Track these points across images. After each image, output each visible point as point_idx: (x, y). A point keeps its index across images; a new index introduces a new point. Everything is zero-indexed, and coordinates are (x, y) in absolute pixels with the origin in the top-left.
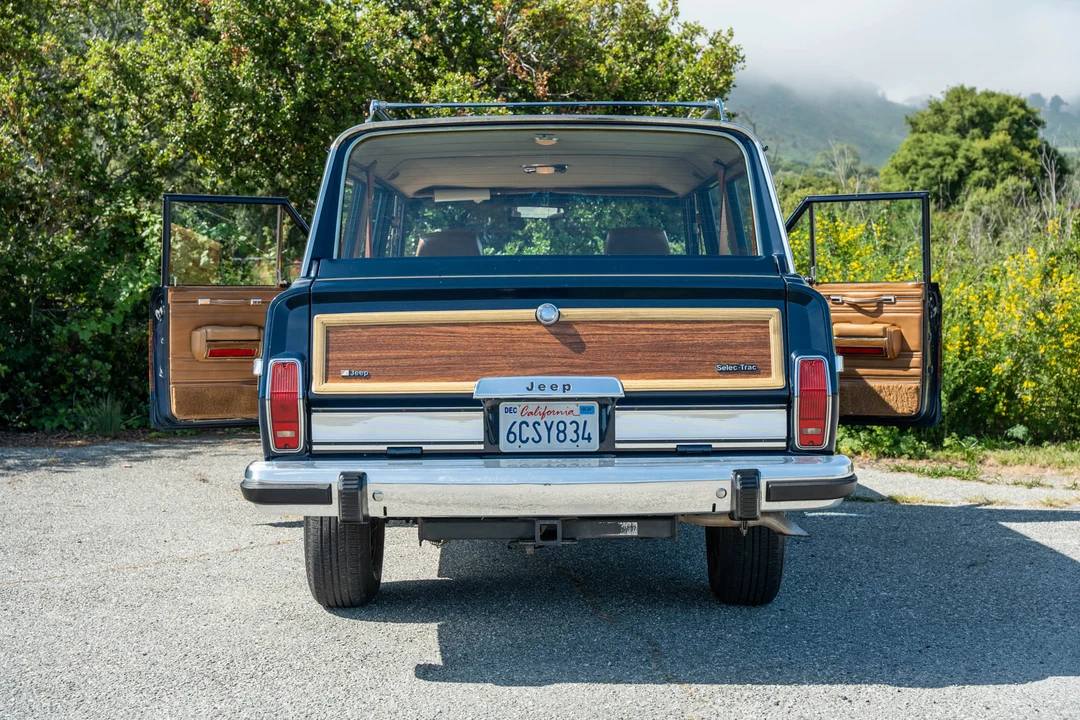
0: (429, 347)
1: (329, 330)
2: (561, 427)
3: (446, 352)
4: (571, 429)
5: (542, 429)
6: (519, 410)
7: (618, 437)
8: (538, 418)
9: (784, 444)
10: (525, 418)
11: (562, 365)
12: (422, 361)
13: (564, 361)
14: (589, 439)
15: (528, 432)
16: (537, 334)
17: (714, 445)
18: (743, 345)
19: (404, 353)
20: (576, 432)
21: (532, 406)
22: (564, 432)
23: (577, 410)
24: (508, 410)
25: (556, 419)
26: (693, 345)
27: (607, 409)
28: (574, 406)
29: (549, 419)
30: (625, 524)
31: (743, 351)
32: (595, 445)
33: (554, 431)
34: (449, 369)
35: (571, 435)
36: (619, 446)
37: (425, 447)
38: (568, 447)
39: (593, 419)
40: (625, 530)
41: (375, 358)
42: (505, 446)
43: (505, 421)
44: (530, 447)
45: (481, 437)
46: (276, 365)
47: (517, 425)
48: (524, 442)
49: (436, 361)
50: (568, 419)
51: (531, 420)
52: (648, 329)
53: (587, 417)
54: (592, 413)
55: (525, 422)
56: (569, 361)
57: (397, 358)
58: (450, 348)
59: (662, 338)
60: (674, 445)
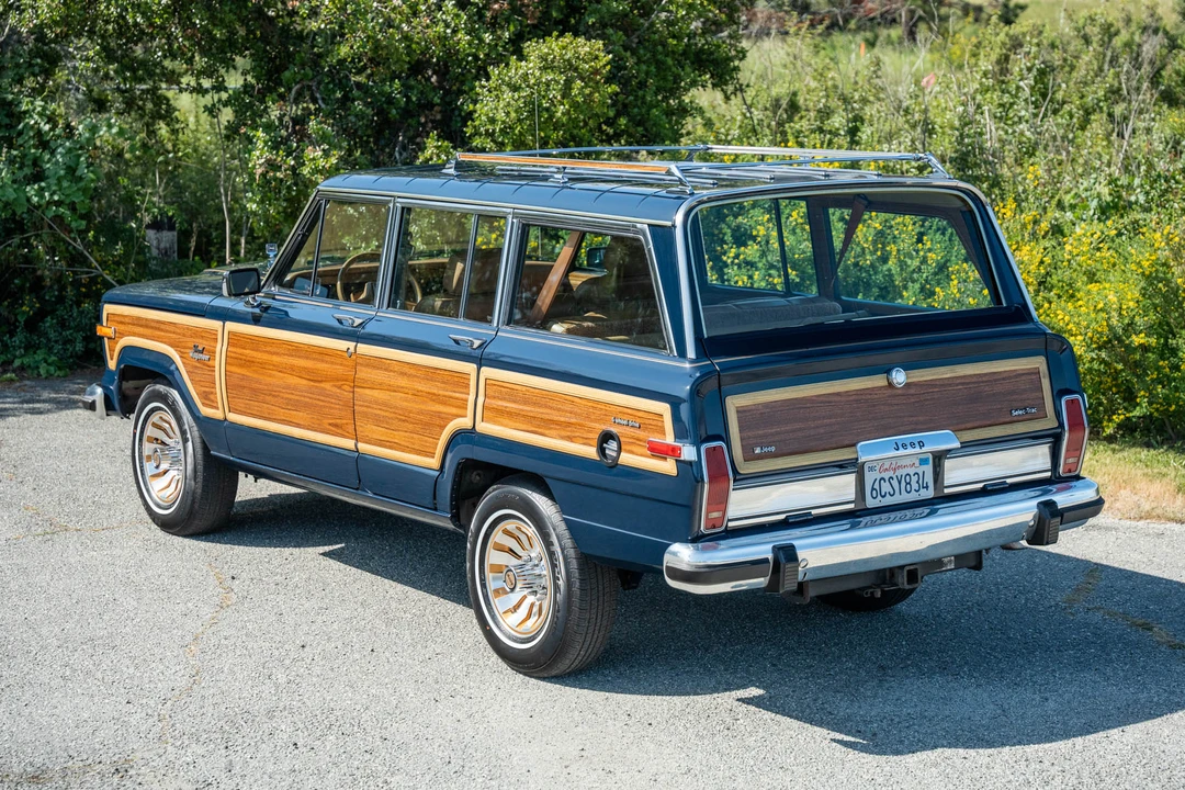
0: (815, 418)
1: (739, 411)
2: (908, 479)
3: (828, 421)
4: (915, 479)
5: (895, 483)
6: (878, 467)
7: (946, 483)
8: (891, 474)
9: (1049, 474)
10: (883, 475)
12: (812, 432)
13: (911, 419)
14: (927, 487)
15: (886, 487)
16: (889, 396)
17: (1009, 481)
18: (1025, 390)
19: (797, 426)
20: (918, 482)
21: (887, 463)
22: (909, 483)
23: (917, 464)
24: (871, 469)
25: (904, 472)
26: (994, 394)
27: (939, 458)
28: (915, 459)
29: (899, 473)
30: (946, 560)
31: (1025, 396)
32: (930, 493)
33: (903, 484)
34: (832, 436)
35: (915, 486)
36: (946, 491)
37: (814, 512)
38: (913, 497)
39: (929, 469)
40: (946, 565)
41: (777, 433)
42: (871, 503)
43: (869, 478)
44: (888, 501)
45: (852, 497)
46: (707, 450)
47: (877, 482)
48: (883, 497)
49: (822, 431)
50: (911, 471)
51: (886, 475)
52: (962, 384)
53: (924, 468)
54: (928, 464)
55: (882, 479)
56: (914, 419)
57: (793, 431)
58: (830, 417)
59: (973, 391)
60: (981, 485)
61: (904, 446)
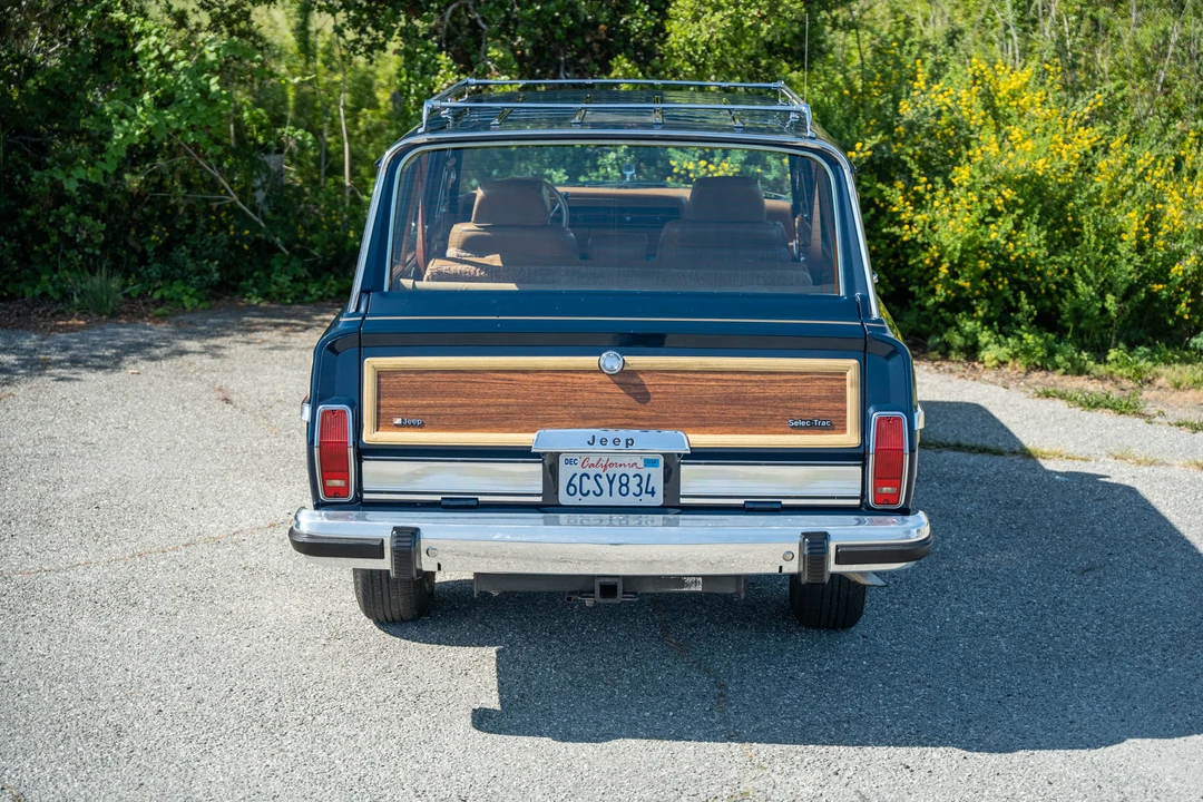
0: (485, 396)
1: (380, 375)
2: (624, 480)
3: (504, 401)
4: (634, 482)
5: (604, 482)
6: (580, 462)
7: (683, 491)
8: (599, 470)
9: (857, 502)
10: (587, 470)
11: (626, 417)
12: (480, 411)
13: (628, 412)
14: (653, 493)
15: (589, 485)
16: (600, 383)
17: (784, 502)
18: (818, 399)
19: (460, 401)
20: (639, 485)
21: (594, 459)
22: (626, 485)
23: (640, 464)
24: (568, 462)
25: (618, 471)
26: (766, 398)
27: (672, 462)
28: (639, 460)
29: (611, 471)
30: (688, 580)
31: (817, 404)
32: (658, 500)
33: (616, 484)
34: (507, 419)
35: (634, 489)
36: (683, 501)
37: (481, 498)
38: (630, 501)
39: (657, 474)
40: (689, 586)
41: (429, 406)
42: (564, 499)
43: (565, 473)
44: (591, 500)
45: (539, 489)
46: (326, 413)
47: (578, 477)
48: (585, 495)
49: (492, 410)
50: (631, 472)
51: (592, 472)
52: (717, 379)
53: (651, 470)
54: (657, 466)
55: (586, 475)
56: (633, 413)
57: (452, 406)
58: (508, 396)
59: (732, 390)
60: (742, 501)
61: (603, 441)
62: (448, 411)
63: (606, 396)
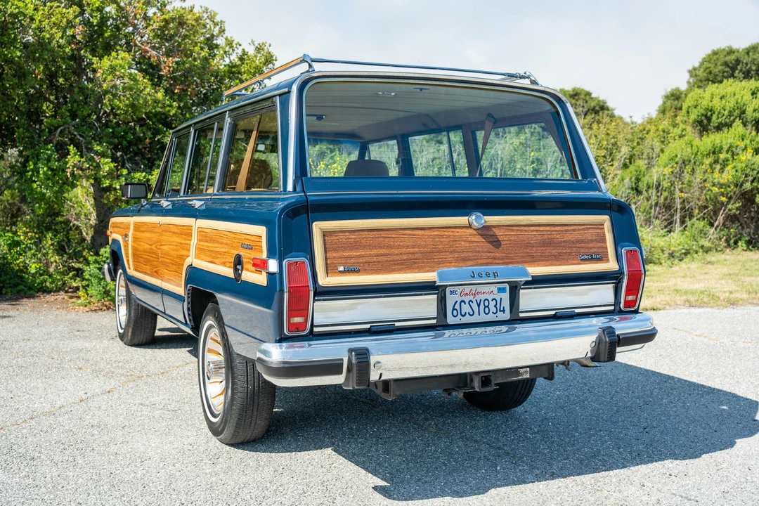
0: (399, 247)
1: (325, 234)
2: (487, 304)
3: (412, 250)
4: (492, 304)
5: (474, 305)
6: (459, 292)
7: (521, 308)
8: (471, 298)
9: (612, 308)
10: (463, 298)
11: (488, 258)
12: (396, 258)
13: (489, 254)
14: (504, 311)
15: (466, 308)
16: (469, 235)
17: (576, 311)
18: (592, 241)
19: (382, 251)
20: (495, 306)
21: (467, 289)
22: (488, 307)
23: (495, 290)
24: (452, 293)
25: (483, 297)
26: (565, 242)
27: (514, 288)
28: (494, 288)
29: (478, 297)
30: (522, 370)
31: (591, 245)
32: (507, 316)
33: (482, 307)
34: (415, 263)
35: (493, 309)
36: (522, 315)
37: (396, 324)
38: (491, 318)
39: (506, 297)
40: (522, 374)
41: (361, 256)
42: (451, 320)
43: (451, 300)
44: (467, 319)
45: (435, 314)
46: (290, 265)
47: (458, 304)
48: (463, 316)
49: (405, 258)
50: (490, 297)
51: (467, 299)
52: (537, 231)
53: (502, 295)
54: (505, 292)
55: (463, 301)
56: (492, 255)
57: (377, 256)
58: (413, 247)
59: (546, 237)
60: (553, 313)
61: (480, 275)
62: (375, 259)
63: (475, 244)
